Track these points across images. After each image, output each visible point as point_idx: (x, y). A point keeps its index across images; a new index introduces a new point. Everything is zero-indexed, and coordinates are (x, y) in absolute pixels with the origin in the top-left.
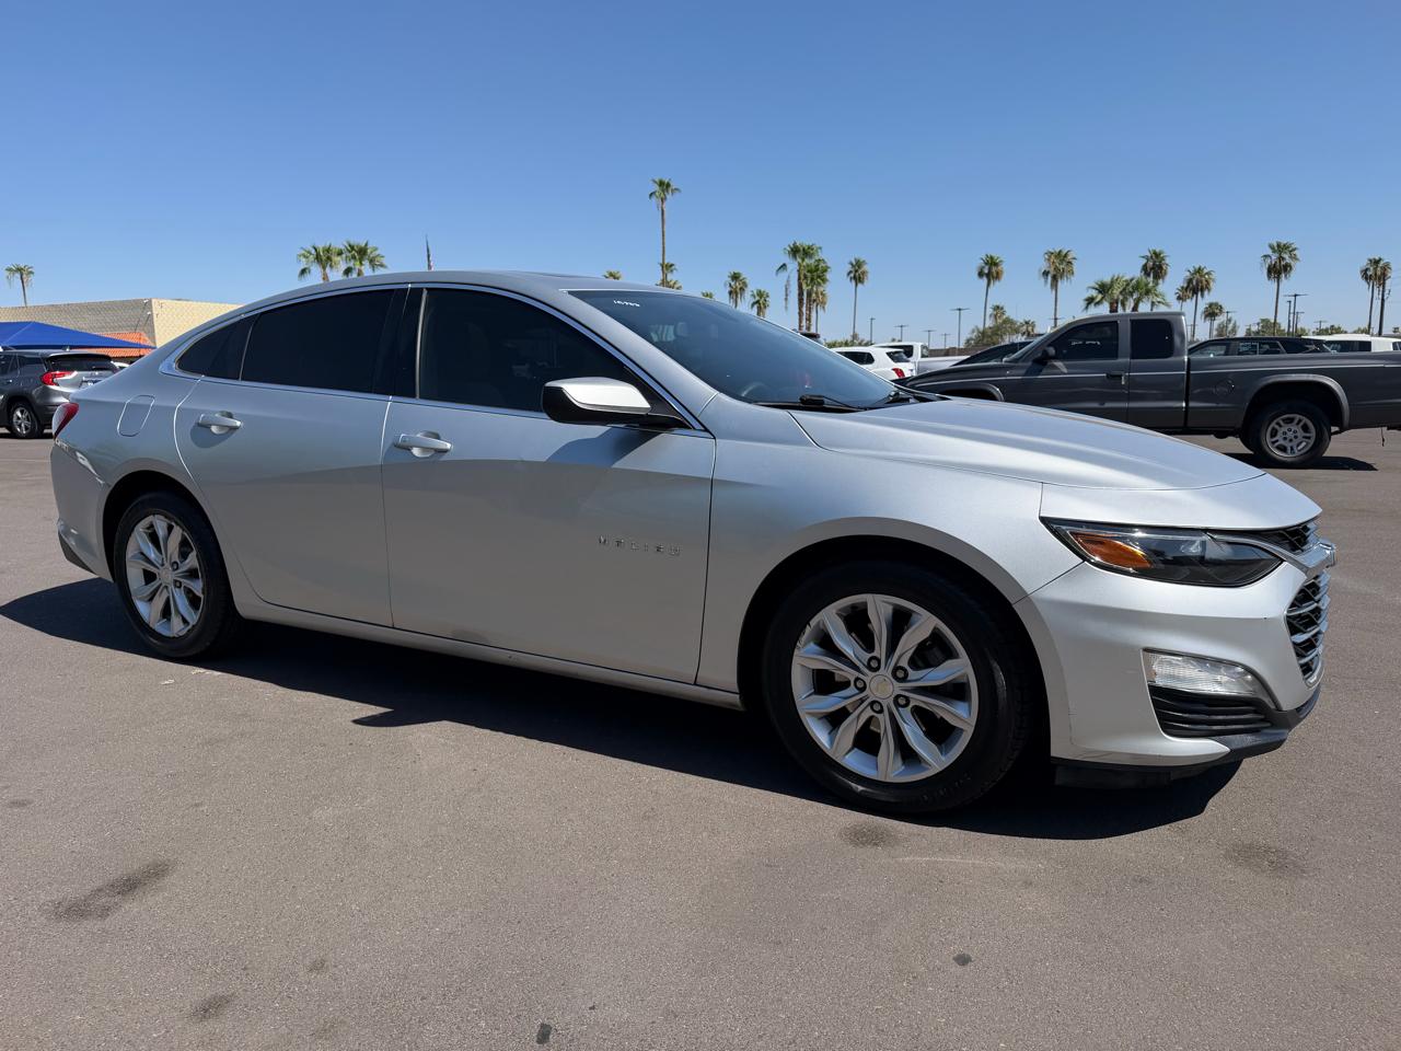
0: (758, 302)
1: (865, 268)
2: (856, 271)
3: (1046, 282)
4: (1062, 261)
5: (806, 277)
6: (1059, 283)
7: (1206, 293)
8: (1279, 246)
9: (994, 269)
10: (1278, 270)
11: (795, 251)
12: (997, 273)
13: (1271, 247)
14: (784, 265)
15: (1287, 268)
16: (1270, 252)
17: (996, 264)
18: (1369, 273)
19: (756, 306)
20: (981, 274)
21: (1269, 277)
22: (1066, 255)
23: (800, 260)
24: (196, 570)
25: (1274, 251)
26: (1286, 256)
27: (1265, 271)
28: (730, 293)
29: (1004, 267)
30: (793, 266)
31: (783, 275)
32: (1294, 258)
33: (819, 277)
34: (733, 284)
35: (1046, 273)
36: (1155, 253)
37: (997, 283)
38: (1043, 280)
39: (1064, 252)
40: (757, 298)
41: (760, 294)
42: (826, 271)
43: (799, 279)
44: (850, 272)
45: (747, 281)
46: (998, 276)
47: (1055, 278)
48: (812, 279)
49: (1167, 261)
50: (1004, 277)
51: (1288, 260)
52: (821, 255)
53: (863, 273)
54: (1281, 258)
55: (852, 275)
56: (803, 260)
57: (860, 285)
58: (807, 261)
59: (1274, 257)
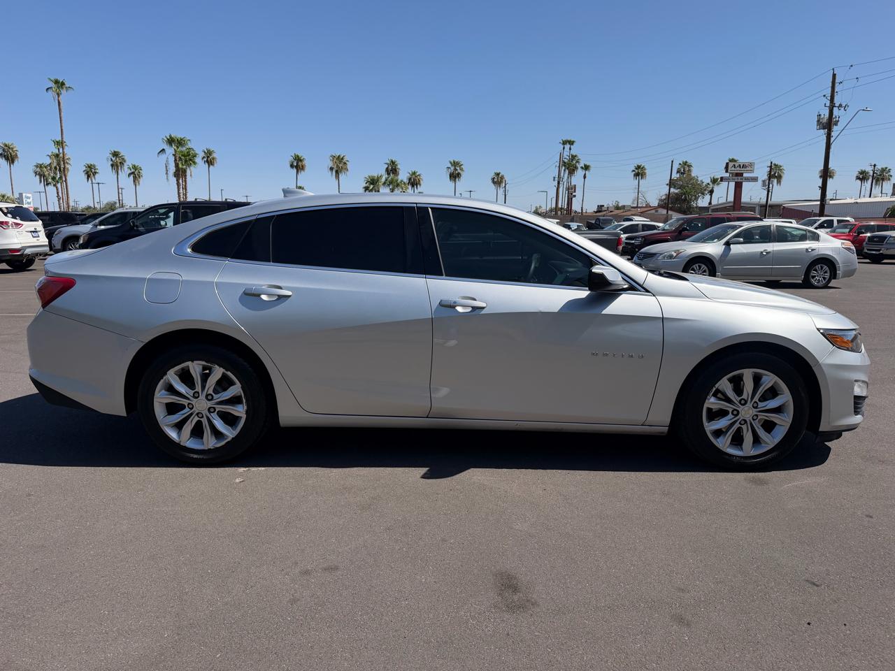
0: (133, 173)
1: (214, 155)
2: (208, 157)
3: (332, 174)
4: (340, 162)
5: (180, 159)
6: (340, 176)
7: (419, 186)
8: (454, 162)
9: (300, 163)
10: (454, 176)
11: (171, 141)
12: (302, 166)
13: (451, 163)
14: (163, 150)
15: (459, 175)
16: (450, 165)
17: (301, 161)
18: (495, 180)
19: (132, 176)
20: (292, 166)
21: (450, 179)
22: (342, 159)
23: (175, 148)
24: (240, 396)
25: (452, 166)
26: (458, 168)
27: (449, 176)
28: (112, 165)
29: (306, 163)
30: (170, 151)
31: (163, 157)
32: (462, 169)
33: (191, 160)
34: (114, 159)
35: (331, 169)
36: (392, 161)
37: (302, 172)
38: (330, 173)
39: (342, 157)
40: (133, 170)
41: (135, 167)
42: (195, 156)
43: (175, 160)
44: (204, 157)
45: (126, 158)
46: (303, 168)
47: (337, 172)
48: (186, 161)
49: (399, 167)
50: (307, 169)
51: (459, 171)
52: (190, 145)
53: (213, 159)
54: (456, 170)
55: (205, 160)
56: (178, 147)
57: (211, 167)
58: (180, 148)
59: (453, 168)
